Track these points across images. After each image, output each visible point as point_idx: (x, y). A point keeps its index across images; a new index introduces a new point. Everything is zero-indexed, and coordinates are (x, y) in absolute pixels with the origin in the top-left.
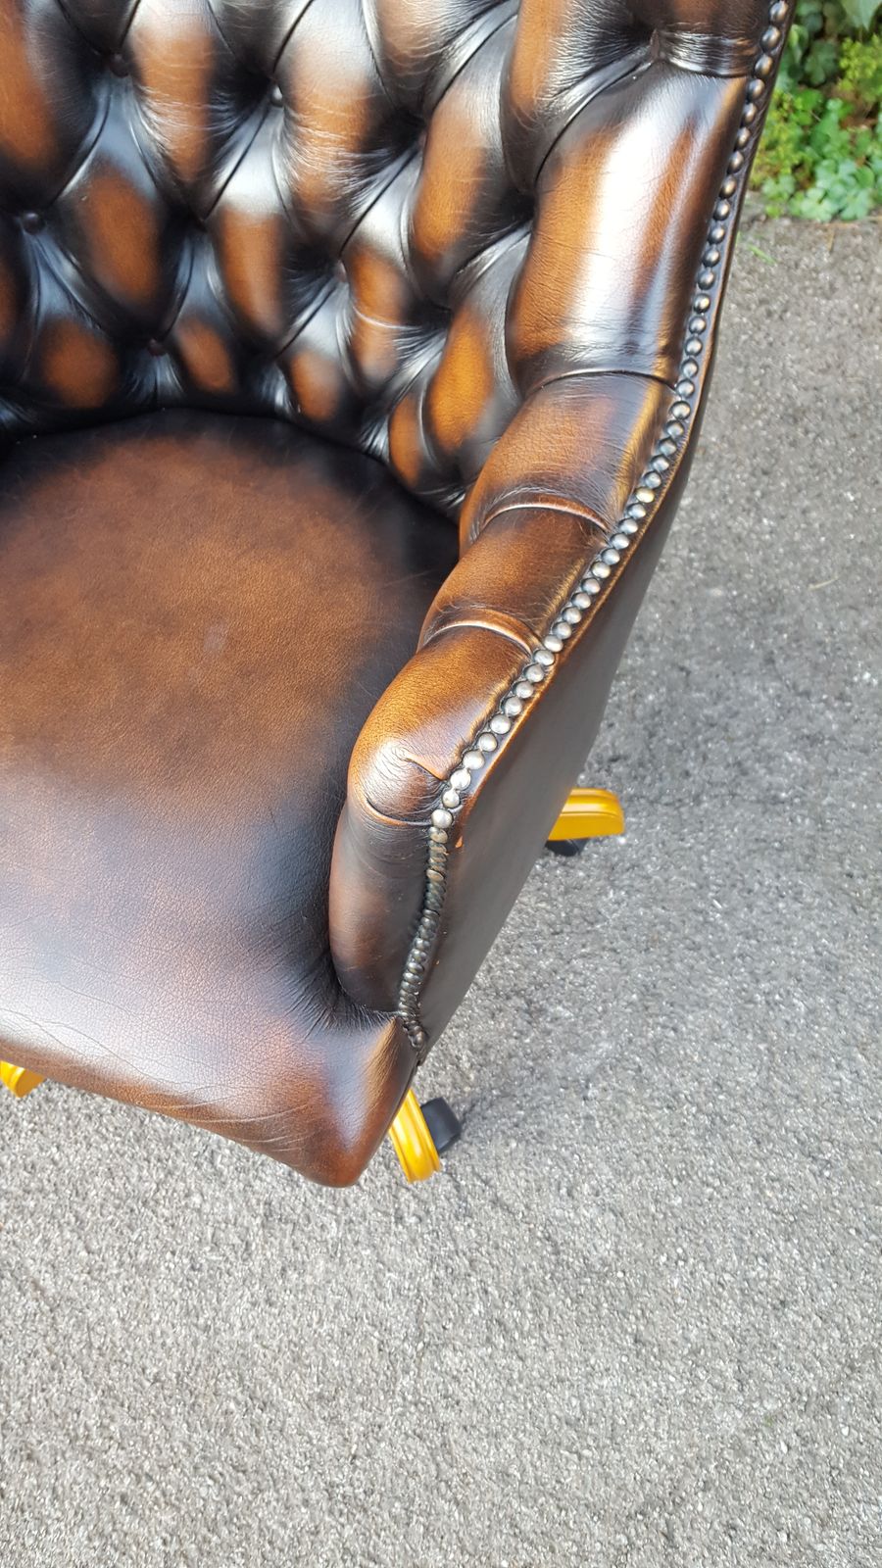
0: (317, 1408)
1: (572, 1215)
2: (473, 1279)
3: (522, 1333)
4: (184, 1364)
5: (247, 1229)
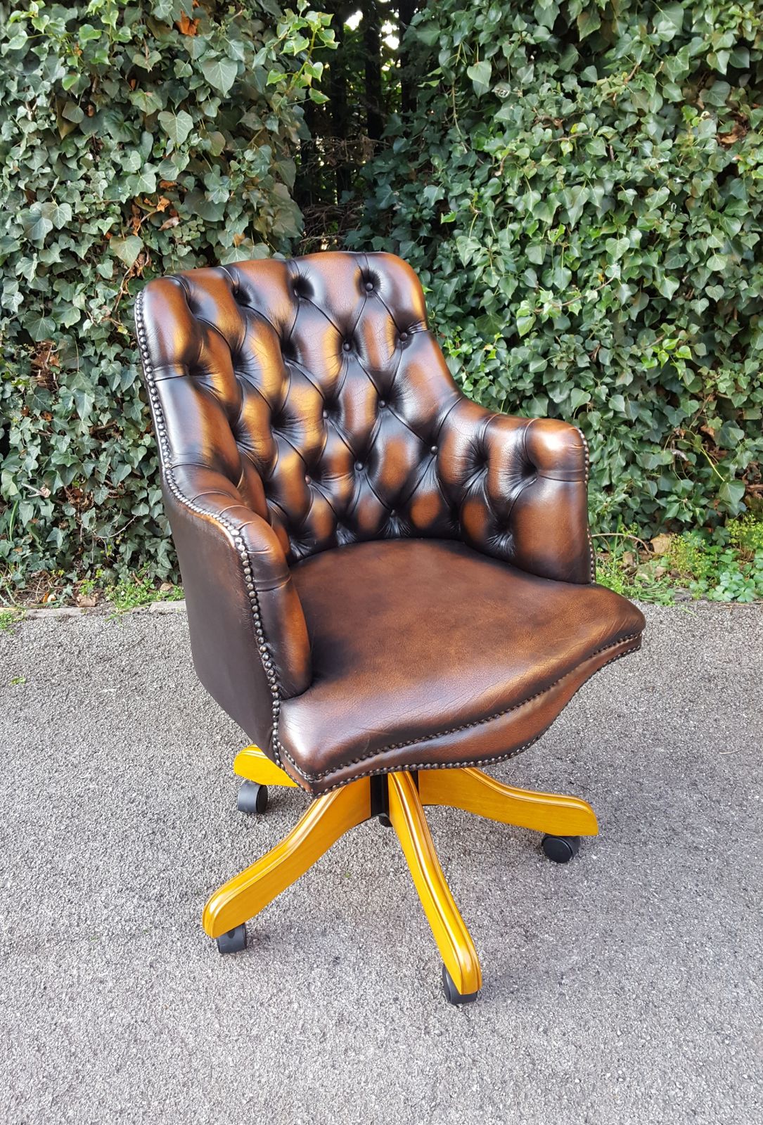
1: (546, 1044)
2: (473, 1071)
3: (505, 1105)
4: (271, 1094)
5: (326, 1026)
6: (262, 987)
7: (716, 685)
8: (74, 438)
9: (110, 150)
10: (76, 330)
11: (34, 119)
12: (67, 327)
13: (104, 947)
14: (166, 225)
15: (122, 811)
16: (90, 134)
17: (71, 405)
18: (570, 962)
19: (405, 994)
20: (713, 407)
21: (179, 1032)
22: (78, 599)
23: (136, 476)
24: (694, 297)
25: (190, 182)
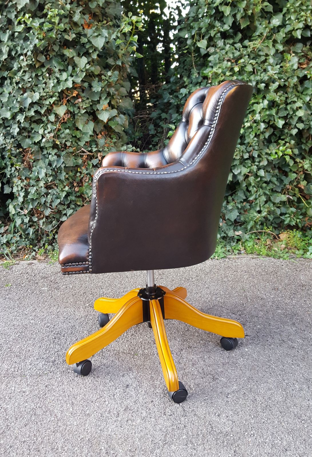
1: (218, 420)
2: (184, 430)
3: (197, 444)
4: (91, 437)
5: (120, 411)
7: (306, 288)
8: (38, 188)
9: (55, 73)
10: (40, 143)
11: (26, 61)
12: (36, 142)
13: (27, 379)
14: (76, 102)
15: (43, 330)
16: (48, 66)
17: (36, 174)
18: (232, 389)
19: (156, 399)
20: (303, 177)
21: (54, 412)
22: (37, 256)
23: (62, 204)
24: (292, 129)
25: (86, 85)
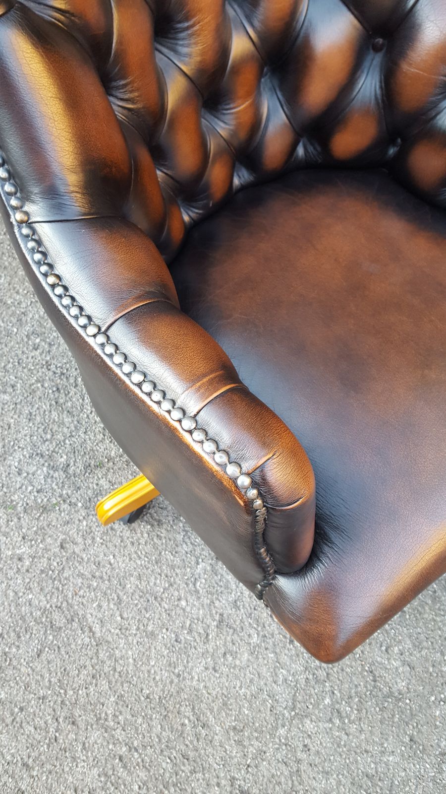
0: (232, 734)
1: (386, 662)
3: (349, 721)
4: (164, 692)
5: (209, 626)
6: (156, 579)
13: (19, 519)
15: (27, 358)
21: (87, 619)
